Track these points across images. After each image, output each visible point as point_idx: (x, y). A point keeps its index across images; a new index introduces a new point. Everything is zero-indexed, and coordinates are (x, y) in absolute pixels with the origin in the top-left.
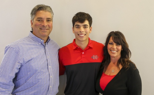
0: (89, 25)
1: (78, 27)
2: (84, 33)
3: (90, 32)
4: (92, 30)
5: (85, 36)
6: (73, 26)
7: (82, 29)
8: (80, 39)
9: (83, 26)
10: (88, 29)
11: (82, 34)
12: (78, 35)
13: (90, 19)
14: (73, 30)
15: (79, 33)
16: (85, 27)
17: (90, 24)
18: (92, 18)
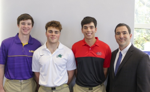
0: (94, 26)
1: (86, 28)
2: (91, 32)
3: (96, 32)
4: (97, 30)
5: (92, 35)
6: (81, 28)
7: (89, 29)
8: (87, 37)
9: (90, 27)
10: (94, 29)
11: (89, 34)
12: (86, 34)
13: (95, 21)
14: (82, 31)
15: (87, 33)
16: (91, 27)
17: (96, 25)
18: (97, 21)
